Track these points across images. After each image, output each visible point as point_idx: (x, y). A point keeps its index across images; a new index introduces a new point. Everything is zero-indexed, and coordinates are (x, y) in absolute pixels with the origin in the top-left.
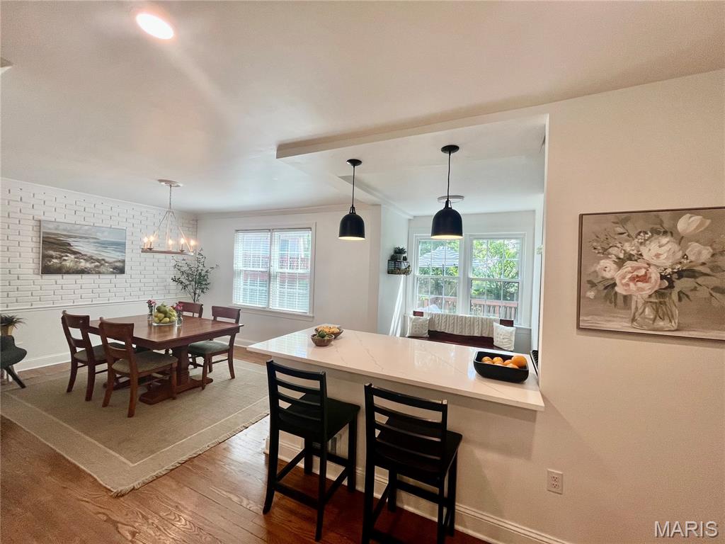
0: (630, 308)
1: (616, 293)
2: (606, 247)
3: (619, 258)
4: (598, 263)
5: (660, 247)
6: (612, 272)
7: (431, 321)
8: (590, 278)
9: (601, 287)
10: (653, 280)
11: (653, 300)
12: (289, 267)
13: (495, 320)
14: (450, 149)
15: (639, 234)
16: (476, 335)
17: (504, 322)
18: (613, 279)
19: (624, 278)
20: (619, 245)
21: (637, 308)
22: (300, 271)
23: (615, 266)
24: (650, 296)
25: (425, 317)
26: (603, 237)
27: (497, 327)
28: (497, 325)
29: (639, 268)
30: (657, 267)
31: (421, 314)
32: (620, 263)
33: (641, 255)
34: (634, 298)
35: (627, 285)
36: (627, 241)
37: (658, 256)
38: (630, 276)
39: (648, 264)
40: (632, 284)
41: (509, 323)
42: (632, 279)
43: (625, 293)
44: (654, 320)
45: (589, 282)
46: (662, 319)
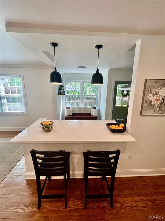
0: (154, 108)
1: (152, 104)
2: (151, 90)
3: (154, 94)
4: (149, 95)
5: (163, 90)
6: (152, 98)
7: (72, 110)
8: (146, 100)
9: (148, 103)
10: (160, 100)
11: (159, 106)
12: (11, 93)
13: (91, 108)
14: (99, 47)
15: (159, 86)
16: (86, 113)
17: (93, 108)
18: (151, 100)
19: (154, 100)
20: (154, 90)
21: (155, 108)
22: (17, 95)
23: (152, 96)
24: (159, 105)
25: (70, 109)
26: (151, 87)
27: (92, 110)
28: (92, 109)
29: (158, 97)
30: (162, 96)
31: (69, 108)
32: (154, 95)
33: (159, 93)
34: (155, 105)
35: (154, 102)
36: (156, 88)
37: (162, 93)
38: (155, 99)
39: (160, 95)
40: (155, 101)
41: (95, 108)
42: (156, 100)
43: (153, 104)
44: (158, 111)
45: (146, 101)
46: (160, 111)
